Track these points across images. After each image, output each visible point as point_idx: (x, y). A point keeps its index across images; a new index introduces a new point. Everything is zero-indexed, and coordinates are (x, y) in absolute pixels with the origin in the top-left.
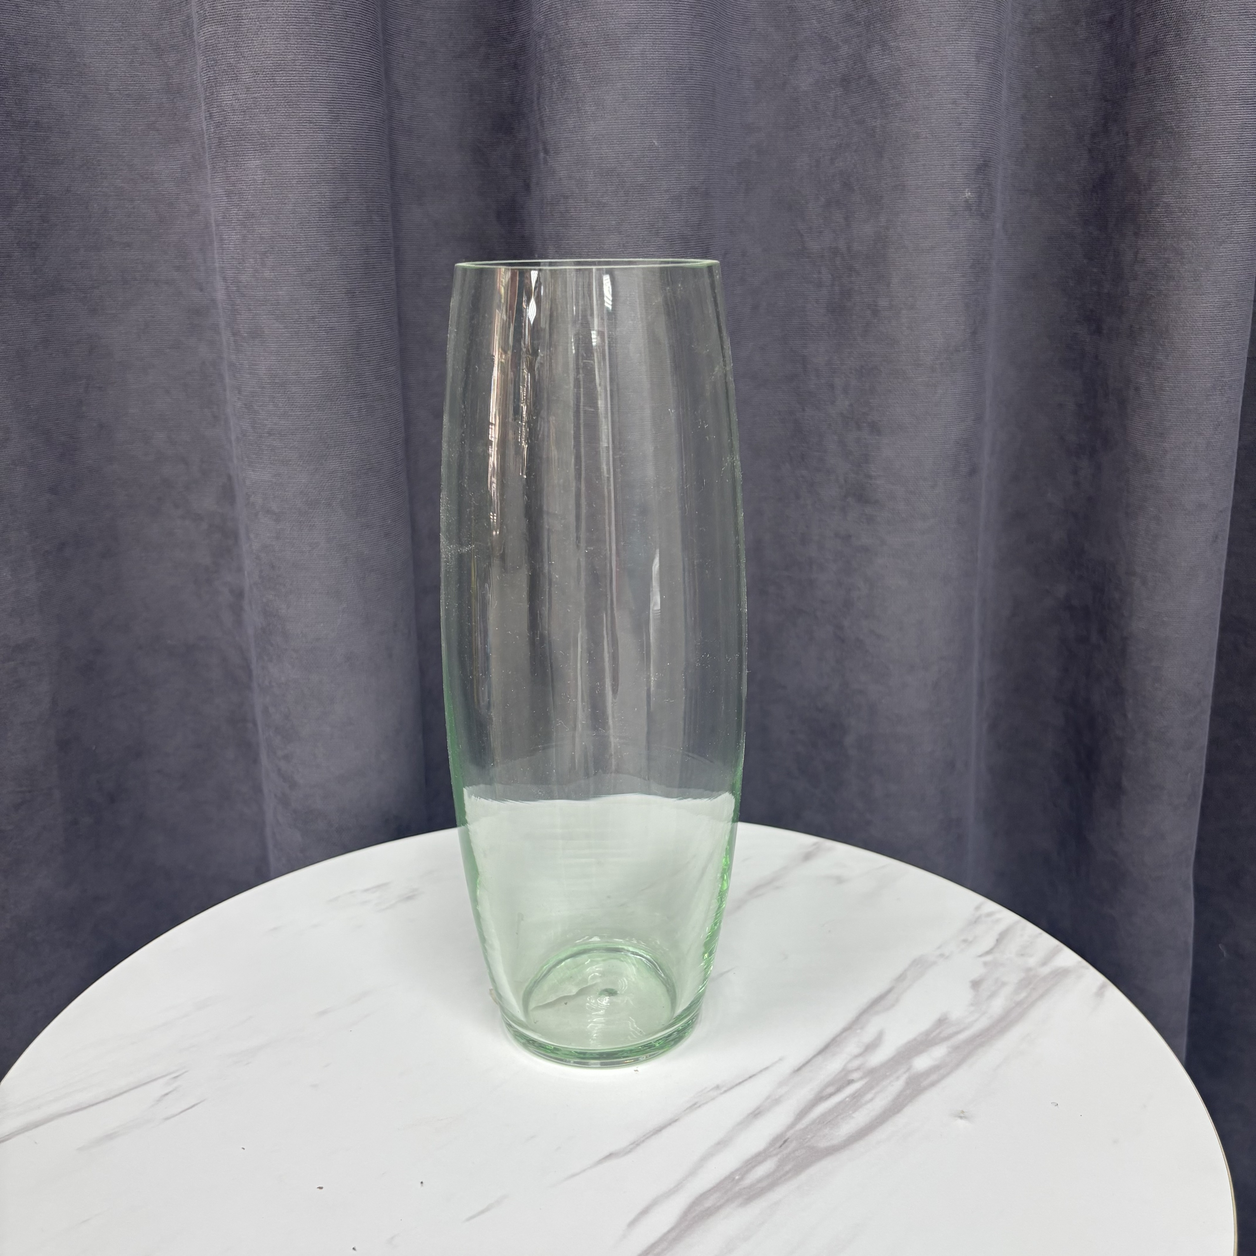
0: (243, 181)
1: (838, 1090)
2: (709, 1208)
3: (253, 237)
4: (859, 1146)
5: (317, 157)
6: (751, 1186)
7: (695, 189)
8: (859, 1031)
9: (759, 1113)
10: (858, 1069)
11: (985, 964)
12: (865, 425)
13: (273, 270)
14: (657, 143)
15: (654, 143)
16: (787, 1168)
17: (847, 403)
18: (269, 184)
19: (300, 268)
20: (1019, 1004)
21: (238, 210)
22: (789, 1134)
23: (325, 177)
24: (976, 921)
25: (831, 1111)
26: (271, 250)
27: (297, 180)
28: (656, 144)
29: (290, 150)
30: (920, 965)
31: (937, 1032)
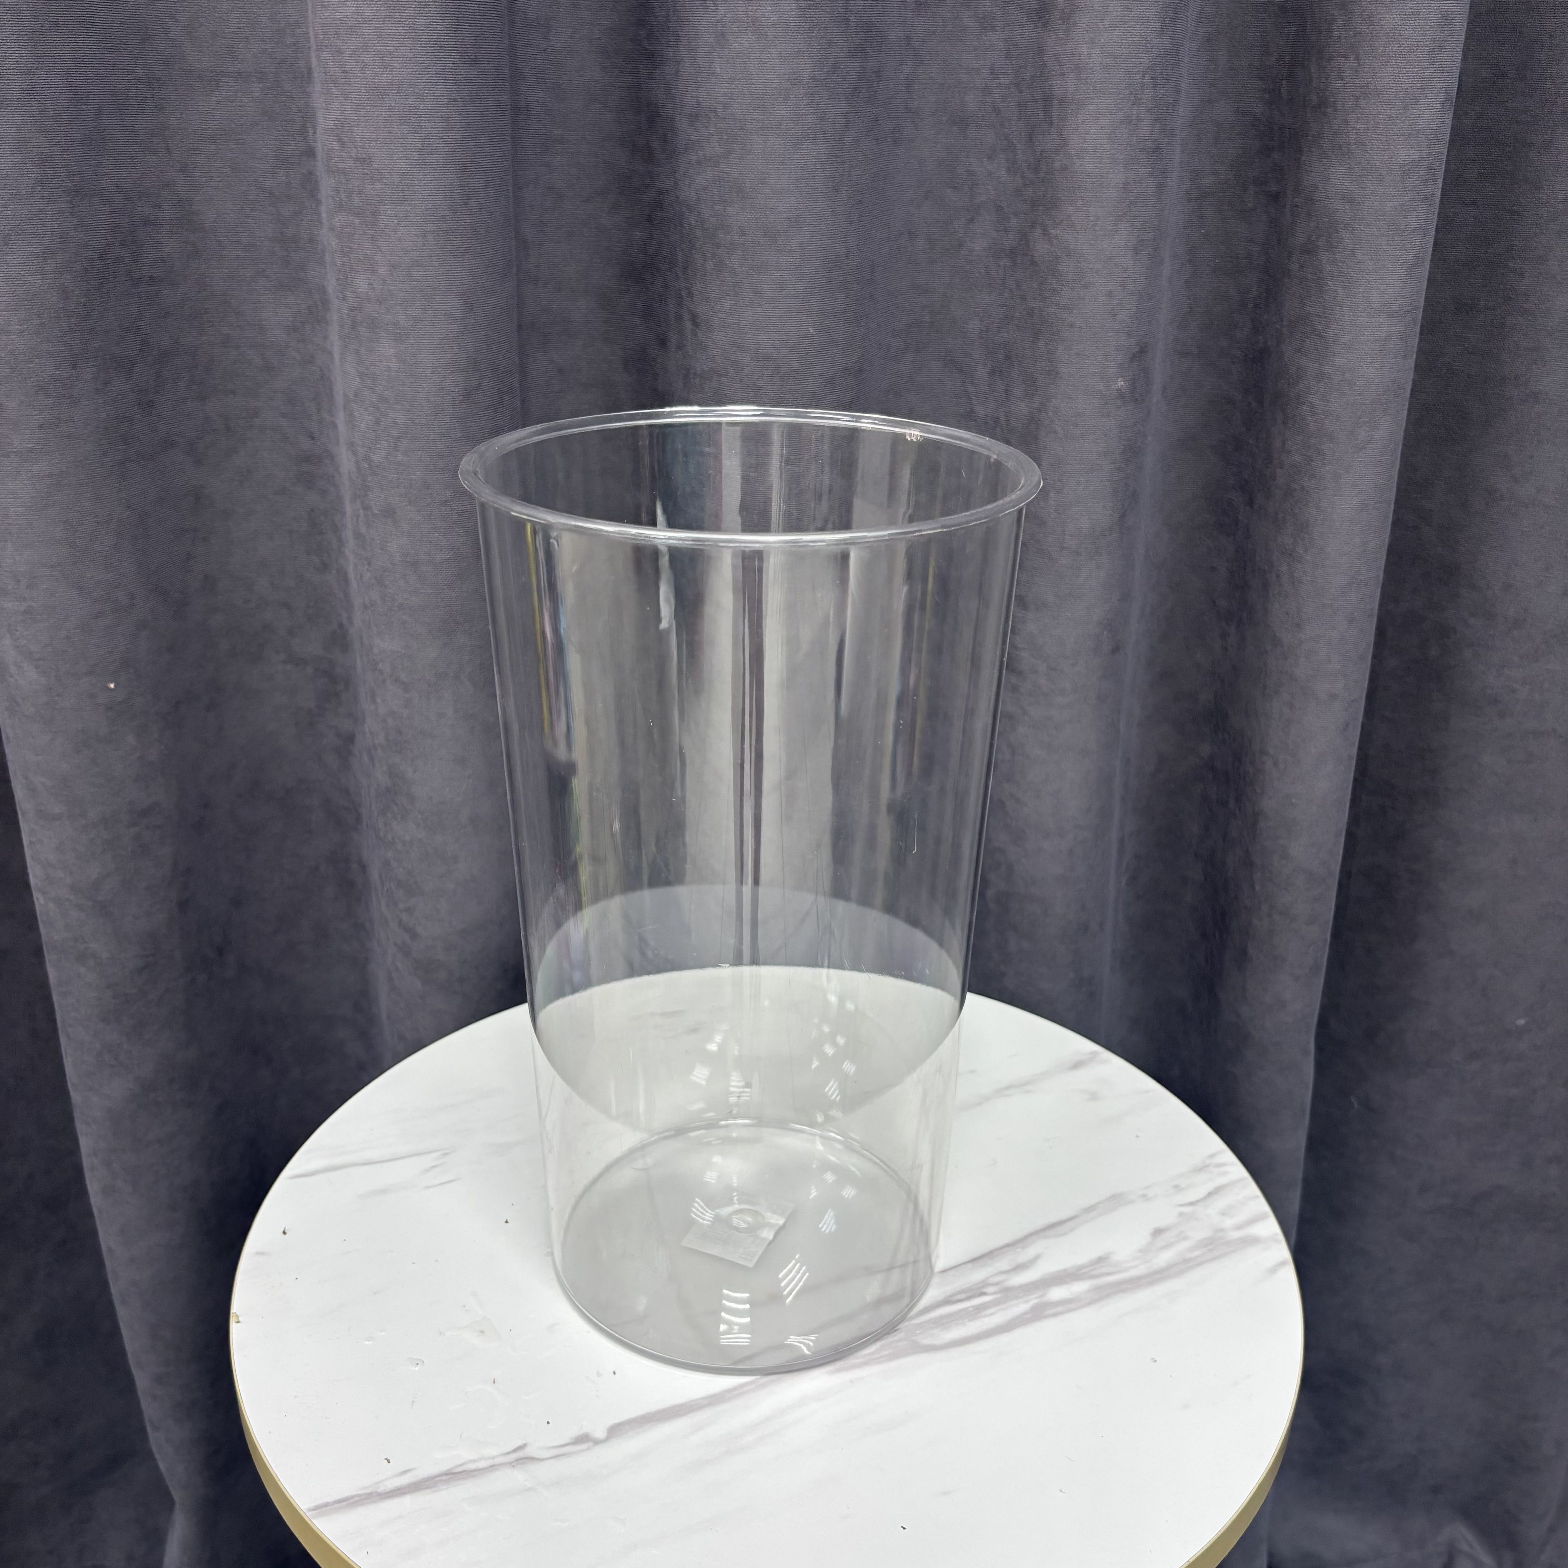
1: (968, 1299)
4: (957, 1351)
8: (1018, 1250)
10: (997, 1284)
11: (1181, 1214)
24: (1201, 1169)
25: (950, 1315)
30: (1116, 1200)
31: (1091, 1268)
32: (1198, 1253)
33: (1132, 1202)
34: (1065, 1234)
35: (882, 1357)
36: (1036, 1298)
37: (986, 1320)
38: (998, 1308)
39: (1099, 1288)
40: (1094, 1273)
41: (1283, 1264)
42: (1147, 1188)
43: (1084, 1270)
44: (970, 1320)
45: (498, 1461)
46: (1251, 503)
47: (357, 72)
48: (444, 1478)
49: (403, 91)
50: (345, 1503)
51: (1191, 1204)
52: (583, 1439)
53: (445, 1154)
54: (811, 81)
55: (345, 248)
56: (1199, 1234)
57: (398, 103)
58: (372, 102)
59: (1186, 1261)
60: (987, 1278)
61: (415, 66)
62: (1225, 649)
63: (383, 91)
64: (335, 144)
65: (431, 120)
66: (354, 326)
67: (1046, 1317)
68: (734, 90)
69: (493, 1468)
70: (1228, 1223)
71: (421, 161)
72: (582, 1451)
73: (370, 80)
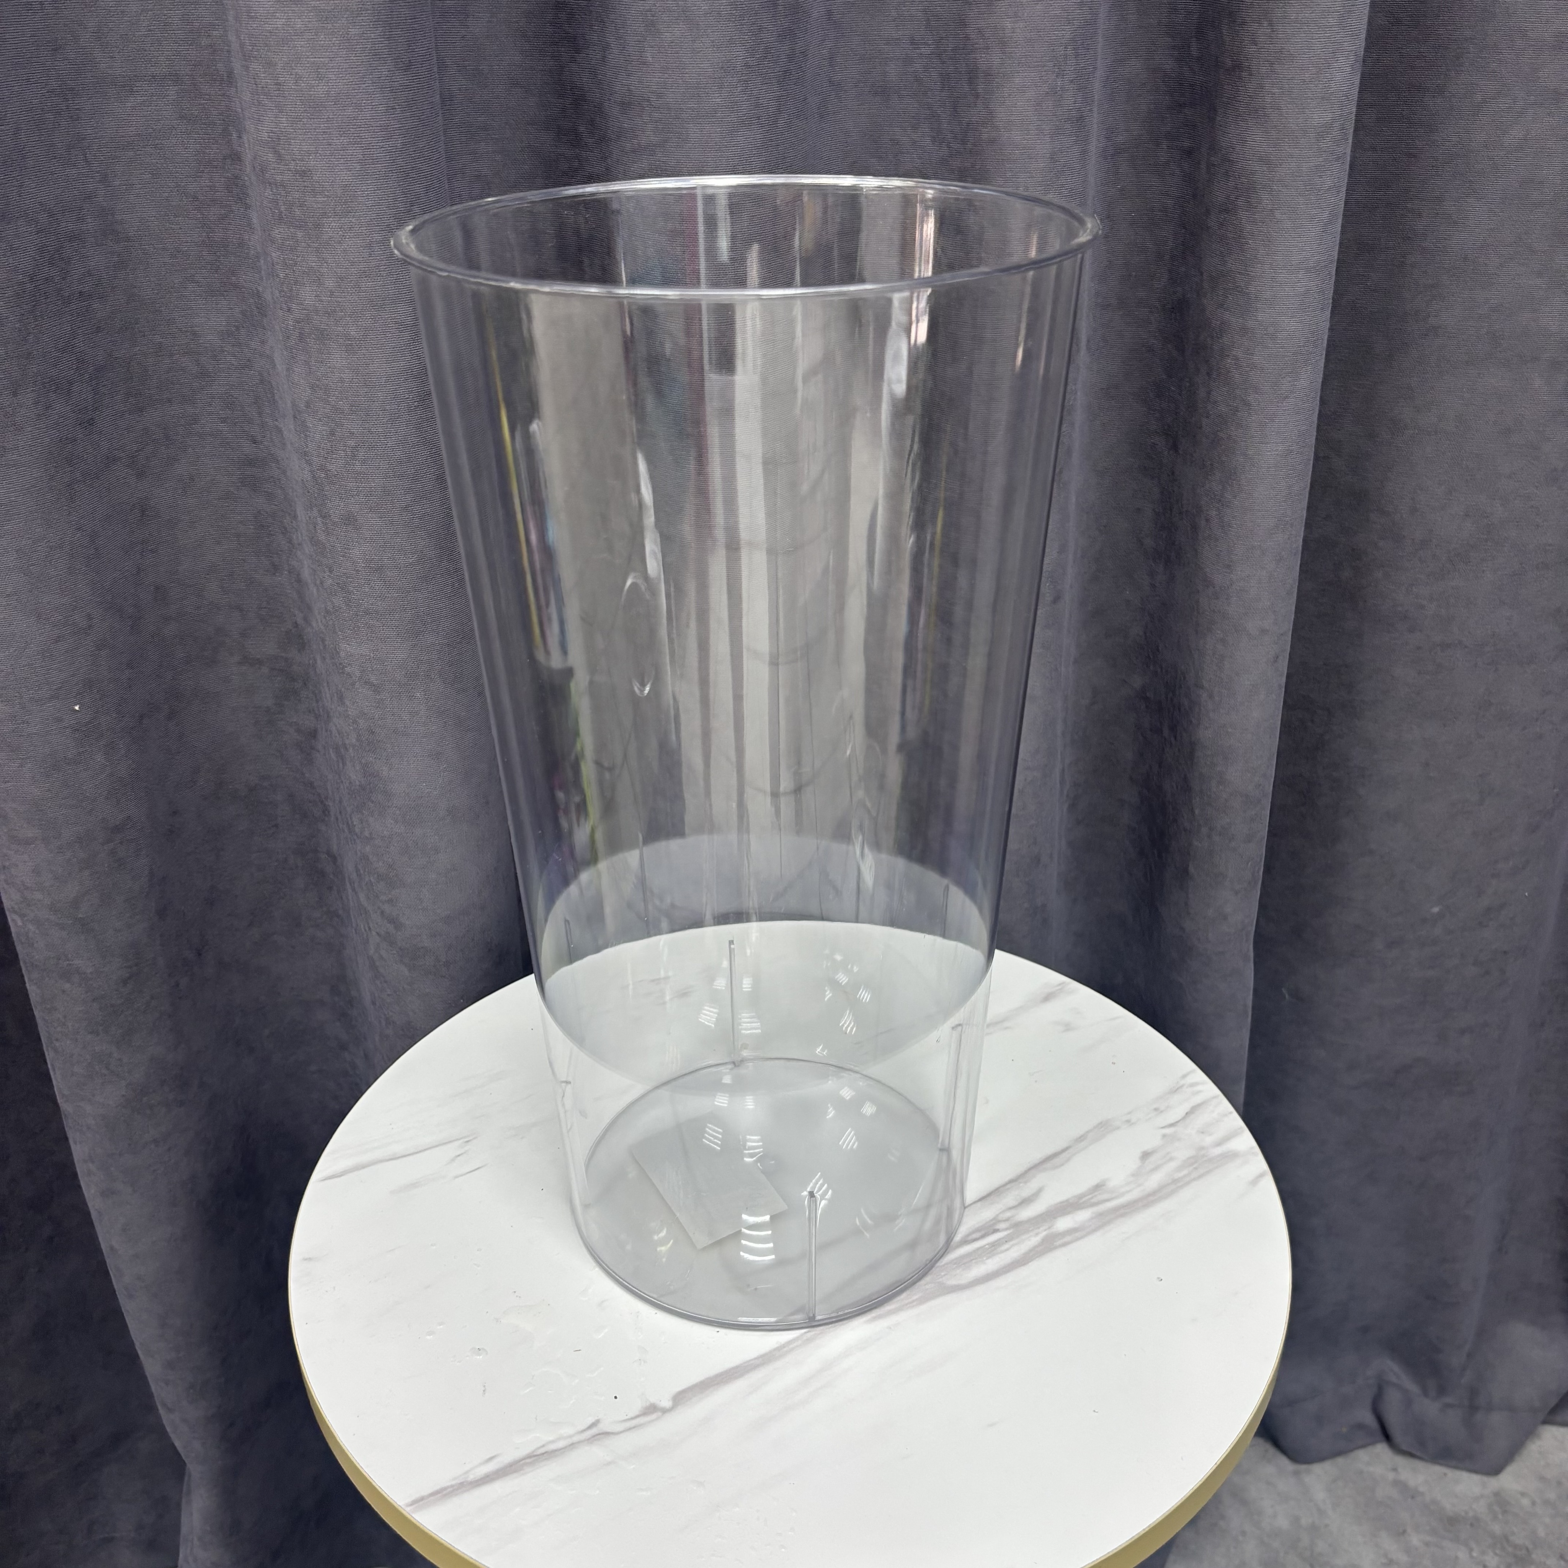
1: (985, 1236)
4: (981, 1289)
8: (1021, 1185)
10: (1007, 1220)
11: (1164, 1136)
24: (1175, 1091)
25: (968, 1255)
30: (1104, 1128)
31: (1090, 1196)
32: (1185, 1172)
33: (1118, 1128)
34: (1062, 1165)
35: (913, 1301)
36: (1045, 1230)
37: (1002, 1255)
38: (1011, 1243)
39: (1100, 1215)
40: (1093, 1201)
41: (1262, 1175)
42: (1129, 1113)
43: (1084, 1199)
44: (987, 1259)
45: (576, 1439)
46: (1175, 447)
47: (291, 84)
48: (528, 1461)
49: (340, 103)
50: (439, 1495)
51: (1172, 1125)
52: (651, 1409)
53: (468, 1142)
54: (744, 68)
55: (287, 261)
56: (1182, 1153)
57: (335, 115)
58: (309, 115)
59: (1175, 1181)
60: (997, 1215)
61: (352, 76)
62: (1153, 586)
63: (320, 104)
64: (271, 157)
65: (371, 130)
66: (301, 337)
67: (1056, 1248)
68: (667, 80)
69: (572, 1446)
70: (1208, 1140)
71: (363, 172)
72: (653, 1421)
73: (306, 93)
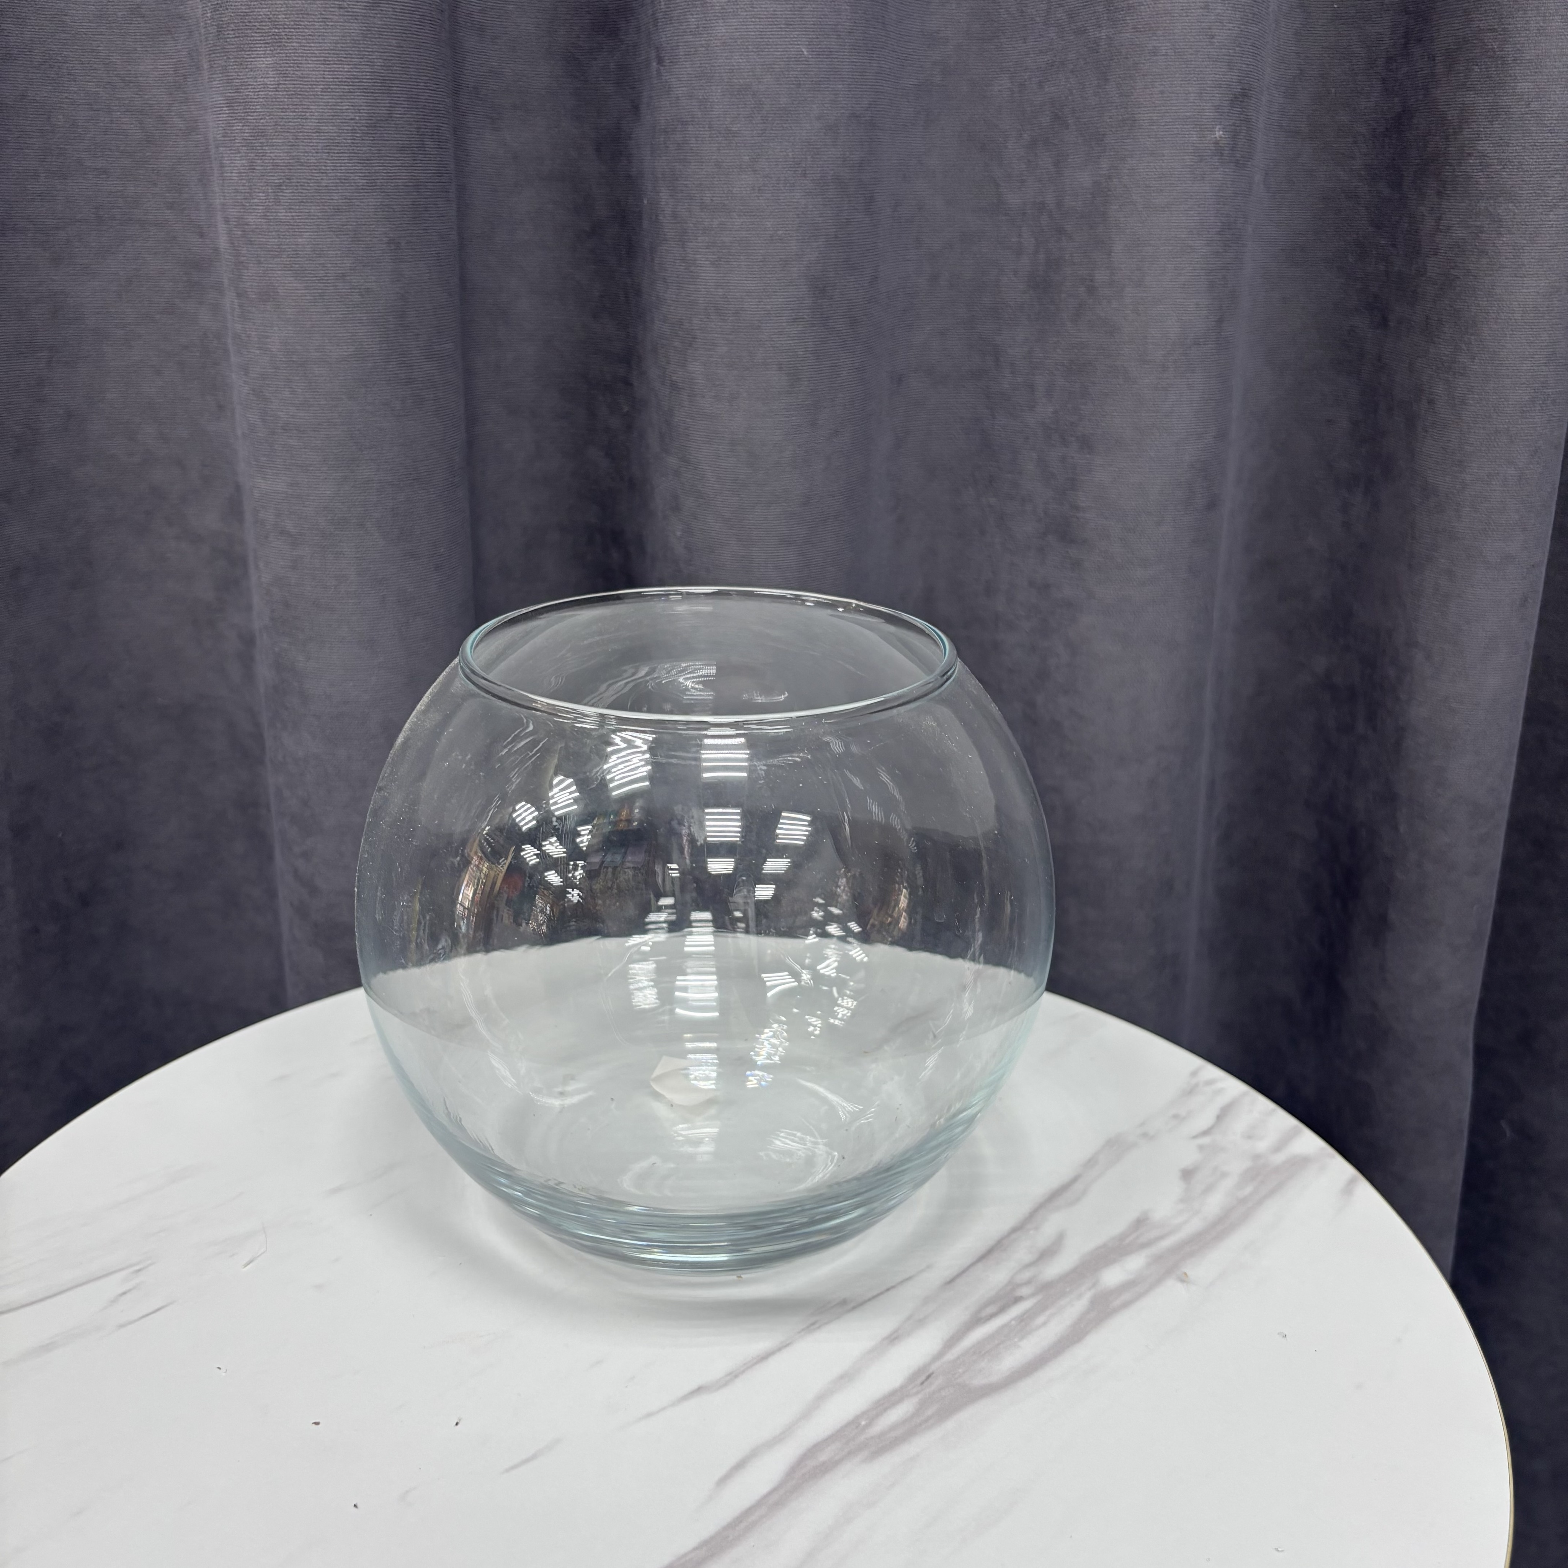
0: (249, 85)
1: (1002, 1310)
2: (824, 1463)
3: (263, 162)
4: (1026, 1385)
5: (349, 56)
6: (882, 1434)
7: (857, 117)
8: (1032, 1232)
9: (896, 1338)
10: (1028, 1282)
11: (1201, 1148)
12: (1073, 439)
13: (290, 209)
14: (807, 51)
15: (802, 51)
16: (929, 1412)
17: (1051, 409)
18: (285, 91)
19: (326, 207)
20: (1243, 1201)
21: (243, 126)
22: (933, 1368)
23: (359, 84)
24: (1190, 1091)
25: (991, 1337)
26: (288, 181)
27: (322, 87)
28: (805, 53)
29: (312, 45)
30: (1117, 1146)
31: (1133, 1236)
32: (1250, 1188)
33: (1135, 1145)
34: (1078, 1200)
36: (1090, 1289)
37: (1041, 1332)
38: (1048, 1313)
39: (1158, 1259)
40: (1140, 1241)
41: (1351, 1181)
42: (1143, 1124)
43: (1126, 1241)
44: (1019, 1340)
51: (1206, 1133)
56: (1235, 1166)
59: (1240, 1203)
60: (1012, 1277)
67: (1113, 1312)
70: (1261, 1146)
